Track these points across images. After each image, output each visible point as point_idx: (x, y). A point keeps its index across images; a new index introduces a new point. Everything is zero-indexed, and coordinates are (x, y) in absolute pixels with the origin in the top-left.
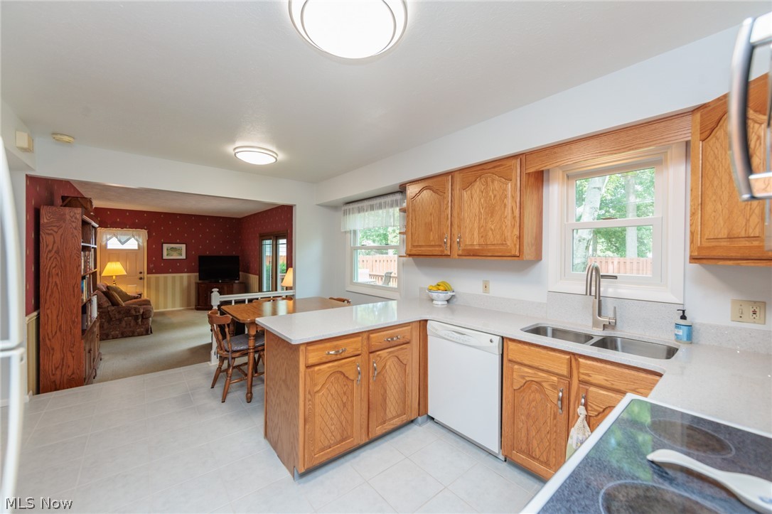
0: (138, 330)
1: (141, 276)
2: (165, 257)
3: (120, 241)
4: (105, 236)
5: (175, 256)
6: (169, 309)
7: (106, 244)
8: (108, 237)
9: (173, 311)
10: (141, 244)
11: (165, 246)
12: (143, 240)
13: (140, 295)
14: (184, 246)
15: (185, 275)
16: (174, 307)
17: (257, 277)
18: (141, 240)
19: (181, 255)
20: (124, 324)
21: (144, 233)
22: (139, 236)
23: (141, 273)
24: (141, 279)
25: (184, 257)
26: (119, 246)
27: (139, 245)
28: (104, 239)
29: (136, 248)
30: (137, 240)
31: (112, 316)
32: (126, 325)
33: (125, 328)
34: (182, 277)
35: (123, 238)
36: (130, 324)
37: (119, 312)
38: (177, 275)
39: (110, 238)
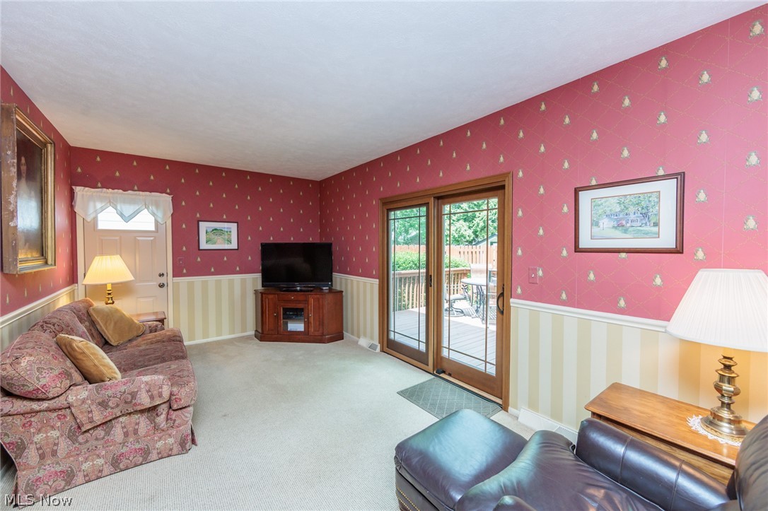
0: (160, 444)
1: (162, 280)
2: (203, 245)
3: (122, 215)
4: (91, 204)
5: (221, 245)
6: (213, 338)
7: (95, 220)
8: (99, 205)
9: (218, 343)
10: (160, 220)
11: (204, 226)
12: (164, 214)
13: (162, 321)
14: (234, 227)
15: (237, 278)
16: (219, 334)
17: (376, 282)
18: (160, 214)
19: (230, 241)
20: (118, 432)
21: (166, 199)
22: (157, 206)
23: (161, 275)
24: (161, 286)
25: (234, 245)
26: (120, 225)
27: (156, 222)
28: (91, 210)
29: (152, 228)
30: (153, 214)
31: (82, 418)
32: (126, 434)
33: (124, 444)
34: (231, 282)
35: (128, 209)
36: (136, 432)
37: (103, 404)
38: (225, 278)
39: (102, 209)
